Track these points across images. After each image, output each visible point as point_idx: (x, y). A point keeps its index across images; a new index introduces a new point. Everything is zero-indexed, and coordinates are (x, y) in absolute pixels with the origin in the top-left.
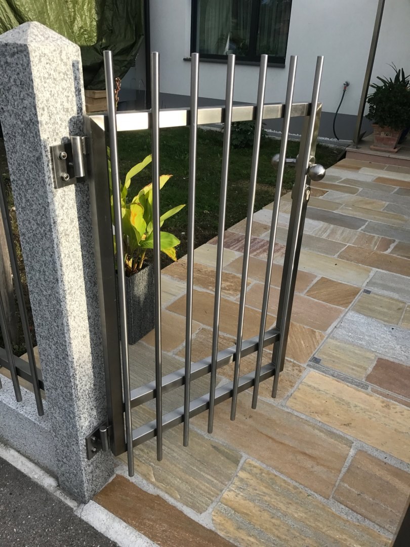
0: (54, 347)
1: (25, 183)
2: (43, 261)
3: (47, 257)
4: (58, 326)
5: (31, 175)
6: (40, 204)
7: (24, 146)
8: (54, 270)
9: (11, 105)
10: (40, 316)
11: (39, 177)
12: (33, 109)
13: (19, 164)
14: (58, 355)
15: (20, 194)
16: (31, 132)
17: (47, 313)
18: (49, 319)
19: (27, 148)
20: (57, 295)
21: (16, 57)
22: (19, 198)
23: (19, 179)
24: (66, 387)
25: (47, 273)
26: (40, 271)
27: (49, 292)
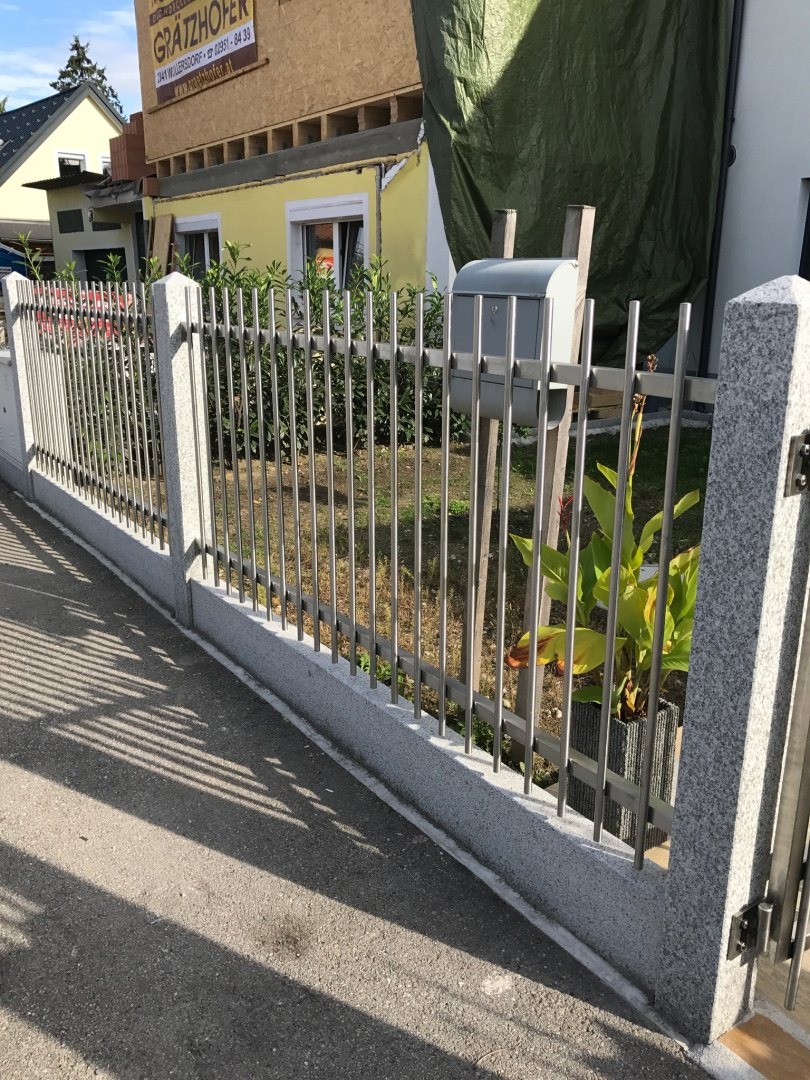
1: (734, 485)
2: (735, 603)
3: (745, 597)
4: (735, 708)
5: (750, 475)
6: (754, 517)
7: (749, 434)
8: (754, 616)
9: (743, 379)
10: (702, 689)
11: (765, 477)
12: (782, 386)
13: (732, 461)
15: (719, 501)
16: (768, 415)
17: (719, 685)
18: (721, 695)
19: (755, 437)
20: (748, 656)
22: (715, 508)
23: (725, 481)
25: (738, 621)
26: (724, 618)
27: (733, 652)
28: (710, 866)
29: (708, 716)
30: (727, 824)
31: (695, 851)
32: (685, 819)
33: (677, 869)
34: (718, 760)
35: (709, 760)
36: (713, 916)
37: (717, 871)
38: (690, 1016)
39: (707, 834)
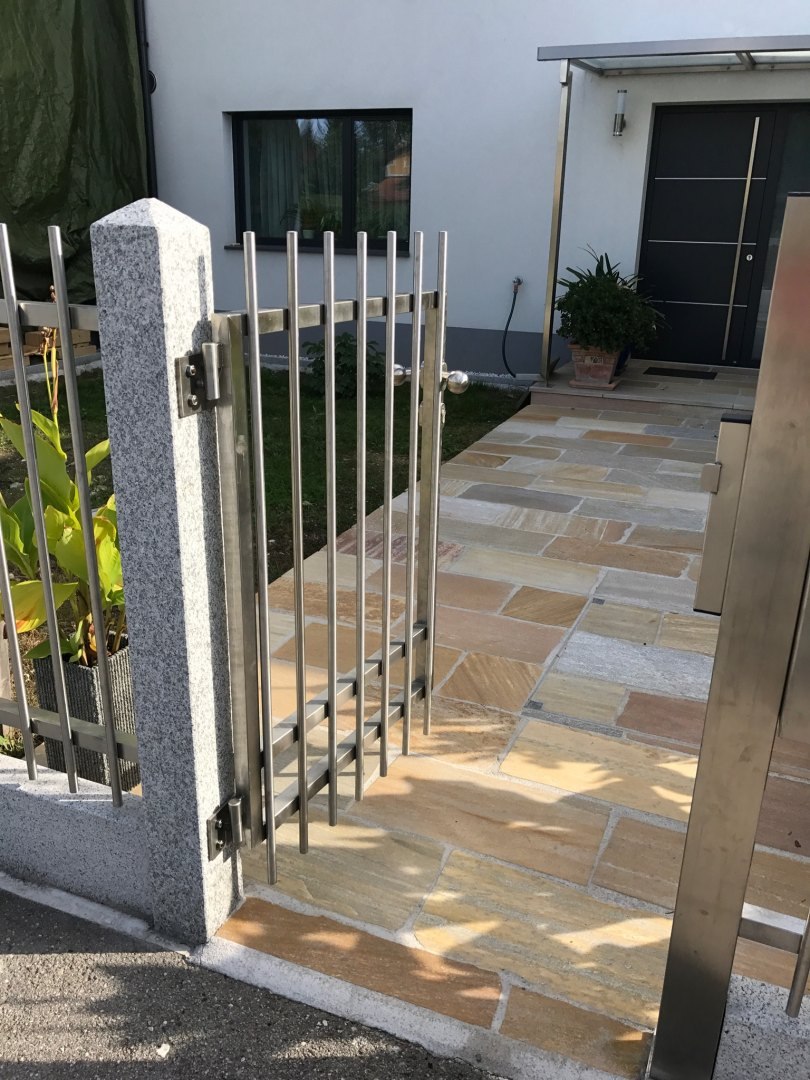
0: (162, 664)
1: (132, 412)
2: (155, 527)
3: (162, 520)
4: (173, 628)
5: (144, 400)
6: (156, 440)
7: (136, 359)
8: (173, 537)
9: (120, 305)
10: (140, 617)
11: (158, 401)
12: (156, 309)
13: (125, 387)
14: (169, 678)
15: (121, 430)
16: (149, 340)
17: (155, 609)
18: (158, 619)
19: (142, 361)
20: (175, 576)
21: (135, 243)
22: (119, 436)
23: (122, 408)
24: (180, 730)
25: (160, 545)
26: (147, 543)
27: (161, 574)
28: (178, 782)
29: (150, 642)
30: (186, 739)
31: (163, 773)
32: (149, 745)
33: (151, 795)
34: (167, 680)
35: (159, 683)
36: (189, 827)
37: (186, 784)
38: (187, 924)
39: (170, 753)
